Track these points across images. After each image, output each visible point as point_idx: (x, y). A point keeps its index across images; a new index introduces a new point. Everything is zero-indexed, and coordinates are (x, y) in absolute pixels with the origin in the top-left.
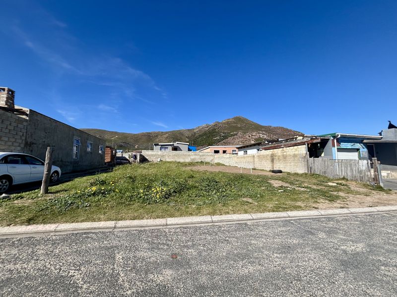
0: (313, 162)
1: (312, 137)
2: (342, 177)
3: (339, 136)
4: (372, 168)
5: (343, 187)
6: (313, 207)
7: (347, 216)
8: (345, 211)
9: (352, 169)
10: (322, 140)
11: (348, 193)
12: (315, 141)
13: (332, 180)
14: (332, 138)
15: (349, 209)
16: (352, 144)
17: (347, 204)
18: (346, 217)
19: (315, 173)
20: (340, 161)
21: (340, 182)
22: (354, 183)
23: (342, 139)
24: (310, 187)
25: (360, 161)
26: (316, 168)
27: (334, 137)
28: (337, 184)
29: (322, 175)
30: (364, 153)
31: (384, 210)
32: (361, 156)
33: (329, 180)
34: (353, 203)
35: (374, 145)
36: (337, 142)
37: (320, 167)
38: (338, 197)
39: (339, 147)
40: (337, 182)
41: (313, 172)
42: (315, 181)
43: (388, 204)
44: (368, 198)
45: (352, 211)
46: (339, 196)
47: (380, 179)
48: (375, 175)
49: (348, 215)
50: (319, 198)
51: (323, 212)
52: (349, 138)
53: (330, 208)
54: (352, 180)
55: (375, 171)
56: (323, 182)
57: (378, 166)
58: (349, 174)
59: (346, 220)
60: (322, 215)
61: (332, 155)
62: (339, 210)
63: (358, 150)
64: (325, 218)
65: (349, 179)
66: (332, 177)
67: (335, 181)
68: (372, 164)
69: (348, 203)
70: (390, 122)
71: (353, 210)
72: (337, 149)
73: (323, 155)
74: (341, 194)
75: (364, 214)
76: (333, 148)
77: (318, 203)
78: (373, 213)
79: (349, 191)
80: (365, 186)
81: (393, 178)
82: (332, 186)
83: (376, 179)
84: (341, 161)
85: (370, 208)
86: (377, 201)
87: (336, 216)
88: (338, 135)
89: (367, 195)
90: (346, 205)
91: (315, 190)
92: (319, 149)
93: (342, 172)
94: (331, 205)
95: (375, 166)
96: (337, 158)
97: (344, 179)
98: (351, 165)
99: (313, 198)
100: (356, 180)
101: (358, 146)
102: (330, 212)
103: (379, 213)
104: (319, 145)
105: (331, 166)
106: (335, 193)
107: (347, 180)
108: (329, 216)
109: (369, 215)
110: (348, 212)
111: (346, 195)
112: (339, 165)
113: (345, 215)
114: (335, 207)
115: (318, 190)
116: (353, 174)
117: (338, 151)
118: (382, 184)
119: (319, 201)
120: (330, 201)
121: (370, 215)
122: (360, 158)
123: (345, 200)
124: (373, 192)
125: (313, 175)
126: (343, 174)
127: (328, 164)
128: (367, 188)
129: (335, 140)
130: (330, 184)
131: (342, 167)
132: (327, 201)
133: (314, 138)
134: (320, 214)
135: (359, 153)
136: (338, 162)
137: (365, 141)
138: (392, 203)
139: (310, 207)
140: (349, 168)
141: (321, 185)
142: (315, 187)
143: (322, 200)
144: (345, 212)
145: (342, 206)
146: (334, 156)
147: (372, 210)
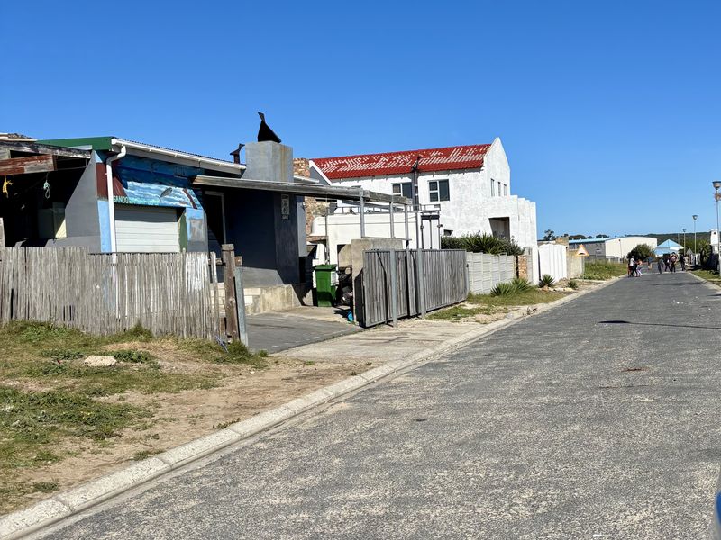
0: (20, 268)
1: (19, 144)
2: (132, 325)
3: (123, 153)
4: (221, 279)
5: (135, 367)
6: (38, 488)
7: (160, 487)
8: (153, 466)
9: (163, 291)
10: (59, 161)
11: (154, 389)
12: (30, 167)
13: (99, 342)
14: (98, 159)
15: (165, 456)
16: (164, 188)
17: (156, 437)
18: (158, 494)
19: (32, 318)
20: (127, 259)
21: (126, 346)
22: (169, 344)
23: (132, 165)
24: (15, 393)
25: (189, 256)
26: (36, 294)
27: (106, 154)
28: (118, 356)
29: (60, 323)
30: (196, 225)
31: (255, 429)
32: (189, 236)
33: (91, 345)
34: (172, 426)
35: (222, 195)
36: (114, 175)
37: (51, 290)
38: (122, 414)
39: (121, 200)
40: (115, 347)
41: (21, 316)
42: (31, 357)
43: (264, 405)
44: (214, 397)
45: (172, 460)
46: (127, 408)
47: (241, 319)
48: (229, 309)
49: (163, 480)
50: (53, 436)
51: (76, 499)
52: (154, 162)
53: (101, 470)
54: (163, 334)
55: (228, 294)
56: (67, 357)
57: (237, 272)
58: (156, 309)
59: (157, 503)
60: (74, 513)
61: (99, 233)
62: (133, 468)
63: (179, 212)
64: (85, 521)
65: (154, 331)
66: (96, 331)
67: (109, 348)
68: (221, 266)
69: (157, 430)
70: (262, 116)
71: (175, 456)
72: (116, 205)
73: (61, 232)
74: (134, 397)
75: (206, 461)
76: (101, 203)
77: (57, 459)
78: (228, 451)
79: (159, 382)
80: (202, 350)
81: (267, 311)
82: (99, 372)
83: (229, 322)
84: (130, 260)
85: (222, 433)
86: (234, 400)
87: (124, 498)
88: (119, 147)
89: (207, 387)
90: (152, 442)
91: (35, 402)
92: (48, 204)
93: (132, 303)
94: (102, 458)
95: (230, 273)
96: (113, 250)
97: (138, 331)
98: (161, 273)
99: (31, 439)
100: (175, 335)
101: (180, 196)
102: (104, 486)
103: (245, 443)
104: (46, 185)
105: (96, 280)
106: (113, 399)
107: (149, 336)
108: (100, 509)
109: (221, 461)
110: (162, 467)
111: (150, 397)
112: (122, 277)
113: (153, 485)
114: (120, 461)
115: (51, 399)
116: (165, 311)
117: (117, 218)
118: (244, 339)
119: (57, 452)
120: (99, 437)
121: (222, 458)
122: (187, 245)
123: (149, 421)
124: (224, 368)
125: (23, 328)
126: (137, 311)
127: (83, 273)
128: (206, 359)
129: (109, 168)
130: (95, 361)
131: (131, 283)
132: (88, 443)
133: (26, 149)
134: (66, 510)
135: (183, 225)
136: (120, 265)
137: (201, 180)
138: (272, 398)
139: (21, 489)
140: (155, 287)
141: (61, 371)
142: (33, 386)
143: (68, 444)
144: (153, 472)
145: (141, 448)
146: (103, 236)
147: (227, 440)
